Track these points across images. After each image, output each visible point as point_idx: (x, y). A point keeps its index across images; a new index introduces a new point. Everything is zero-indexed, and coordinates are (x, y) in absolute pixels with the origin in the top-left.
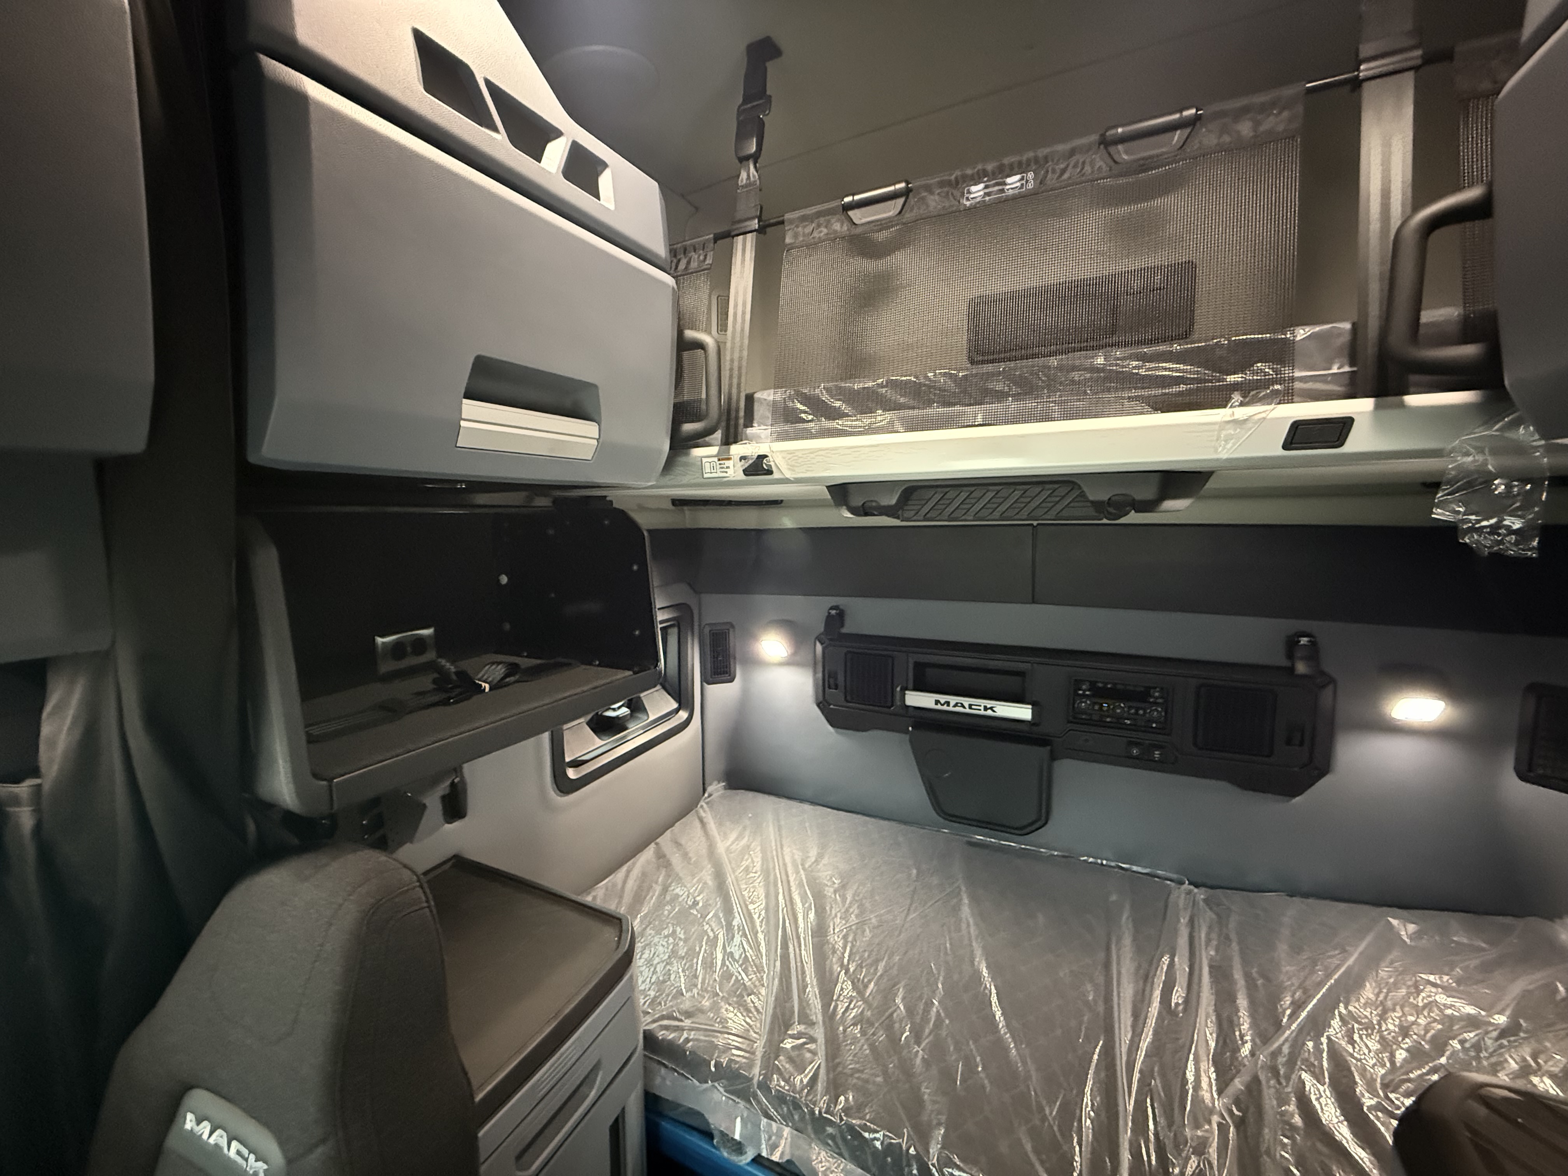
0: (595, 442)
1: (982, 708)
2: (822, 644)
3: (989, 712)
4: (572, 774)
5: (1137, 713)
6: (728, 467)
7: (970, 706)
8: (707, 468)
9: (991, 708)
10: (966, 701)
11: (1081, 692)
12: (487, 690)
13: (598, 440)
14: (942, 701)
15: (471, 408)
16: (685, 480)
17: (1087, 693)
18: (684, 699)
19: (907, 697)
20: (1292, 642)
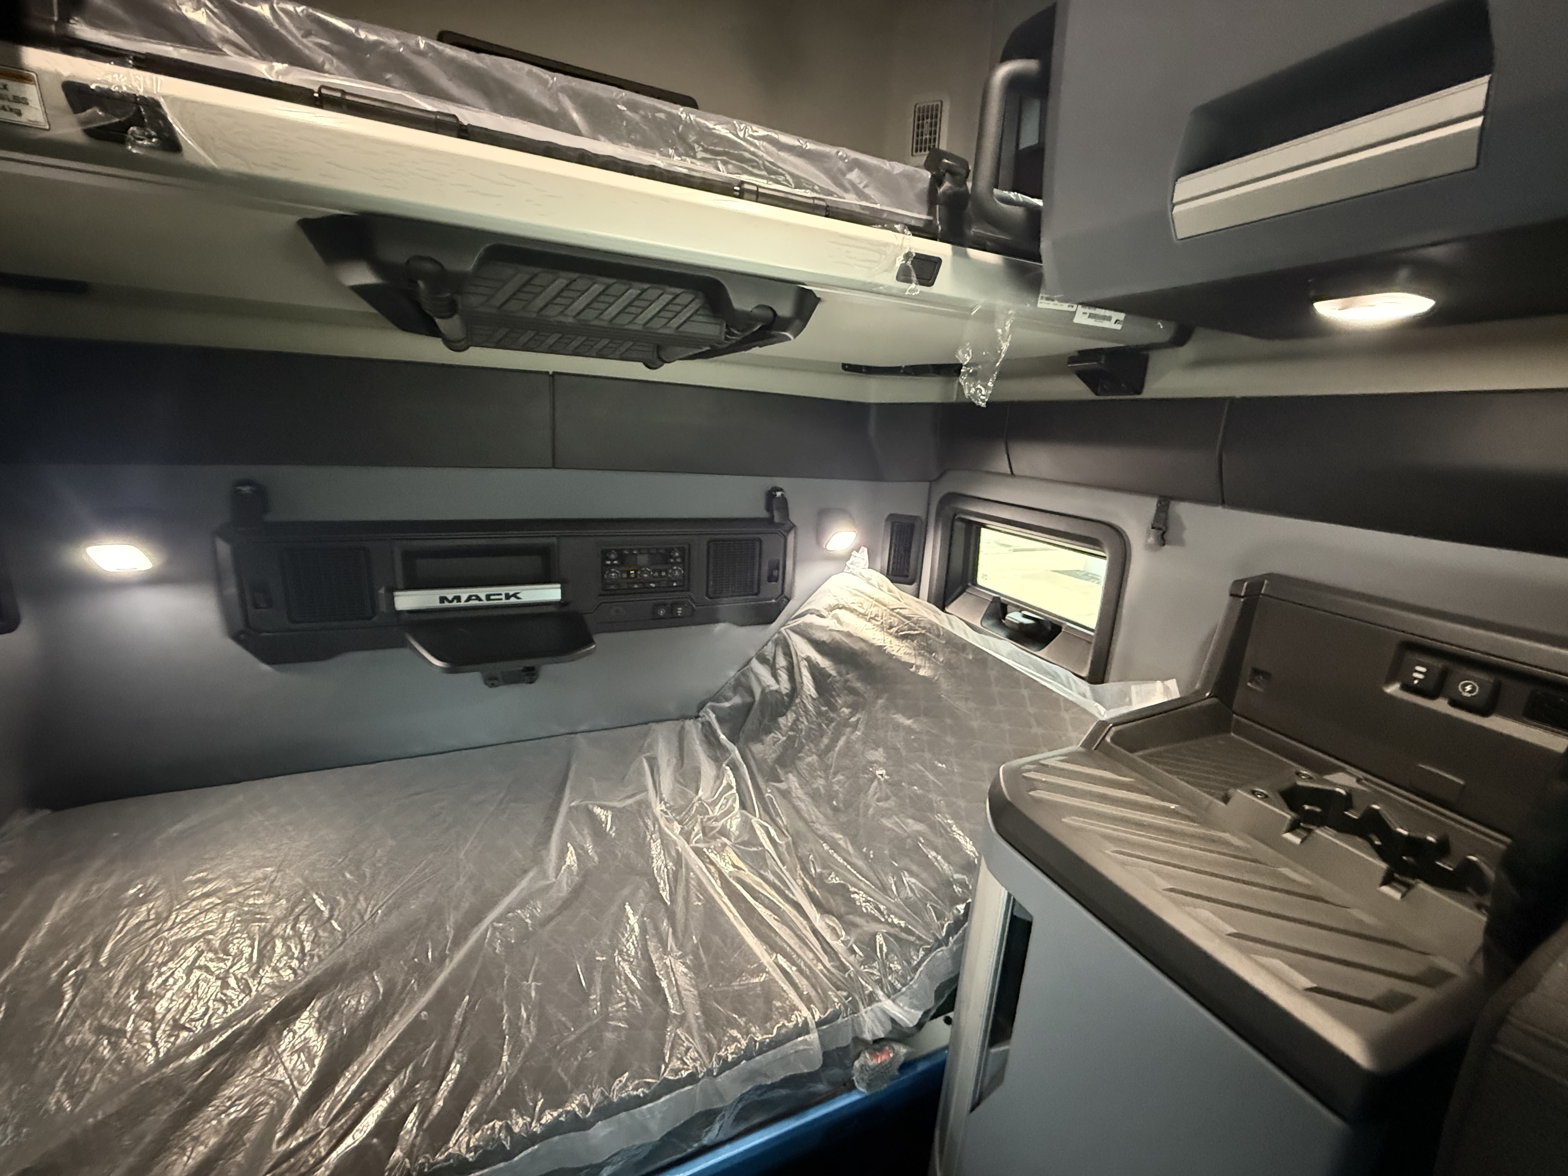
1: (503, 597)
2: (227, 540)
3: (513, 600)
5: (660, 576)
6: (20, 103)
7: (488, 597)
9: (515, 595)
10: (482, 592)
11: (609, 562)
14: (450, 597)
17: (615, 562)
19: (396, 599)
20: (770, 495)
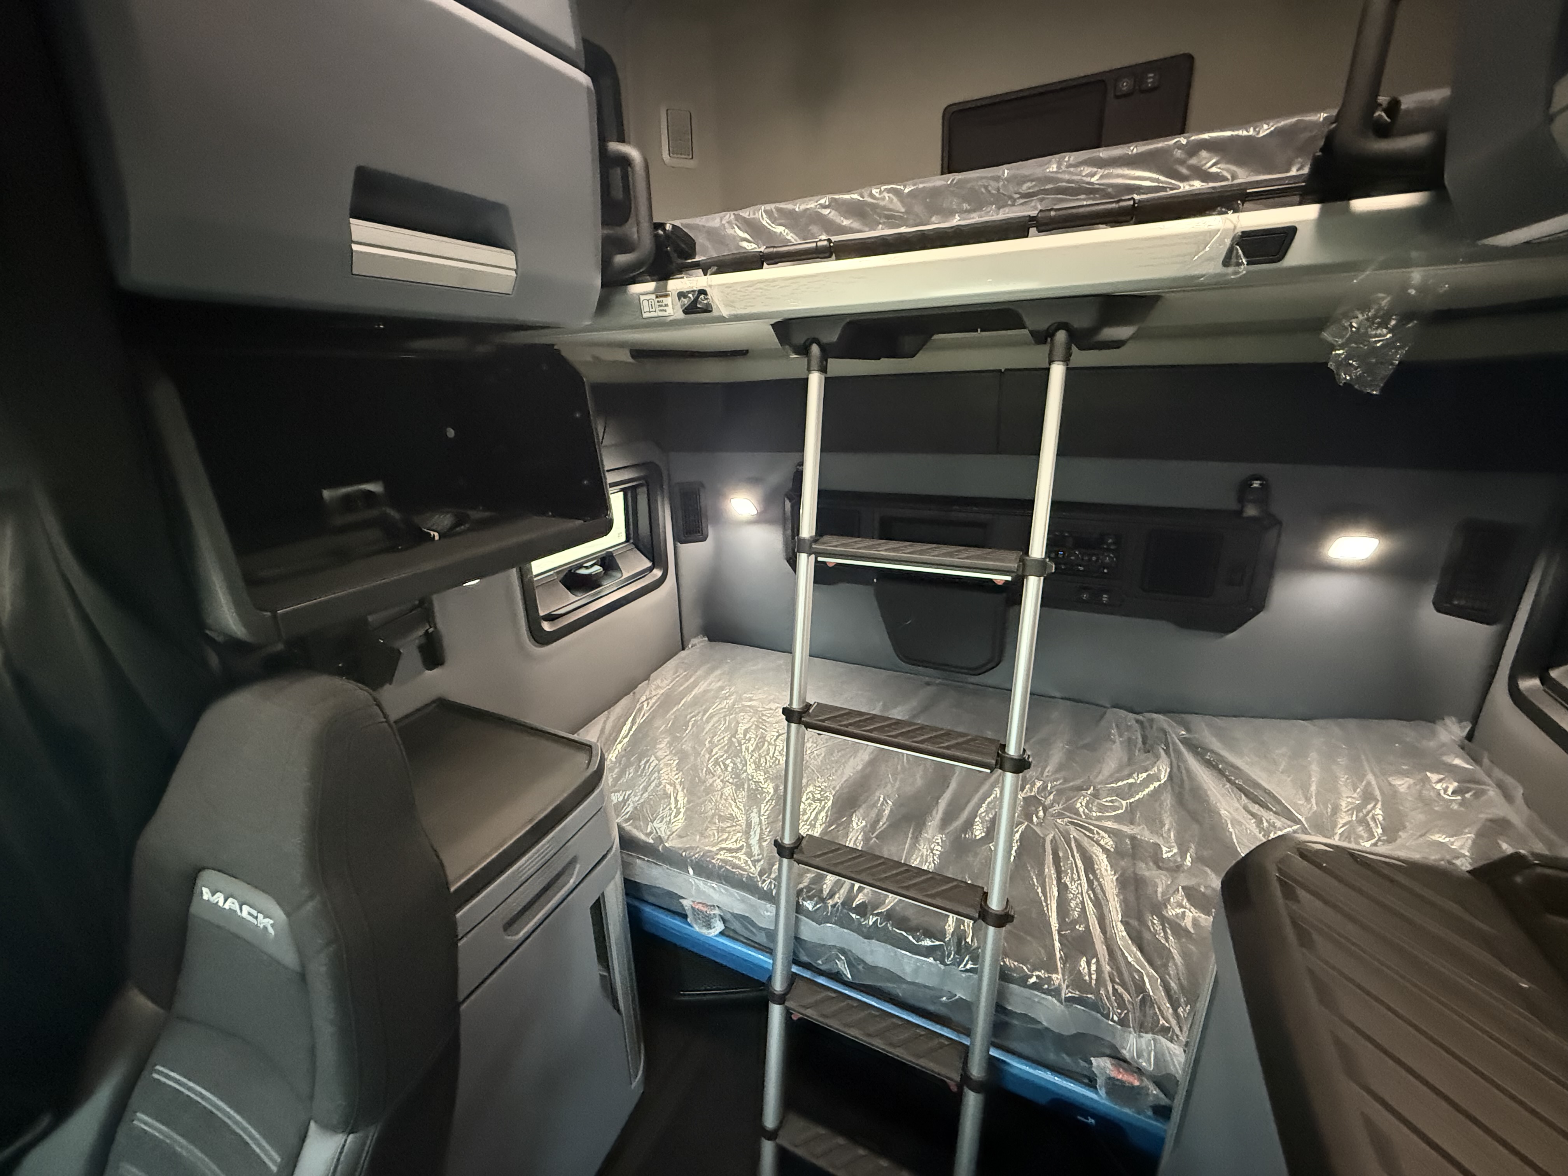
0: (513, 274)
2: (790, 501)
4: (546, 626)
5: (1090, 560)
6: (666, 305)
8: (645, 307)
12: (437, 538)
13: (515, 270)
15: (361, 229)
16: (626, 320)
18: (656, 557)
20: (1245, 486)
